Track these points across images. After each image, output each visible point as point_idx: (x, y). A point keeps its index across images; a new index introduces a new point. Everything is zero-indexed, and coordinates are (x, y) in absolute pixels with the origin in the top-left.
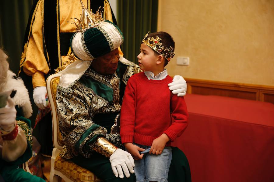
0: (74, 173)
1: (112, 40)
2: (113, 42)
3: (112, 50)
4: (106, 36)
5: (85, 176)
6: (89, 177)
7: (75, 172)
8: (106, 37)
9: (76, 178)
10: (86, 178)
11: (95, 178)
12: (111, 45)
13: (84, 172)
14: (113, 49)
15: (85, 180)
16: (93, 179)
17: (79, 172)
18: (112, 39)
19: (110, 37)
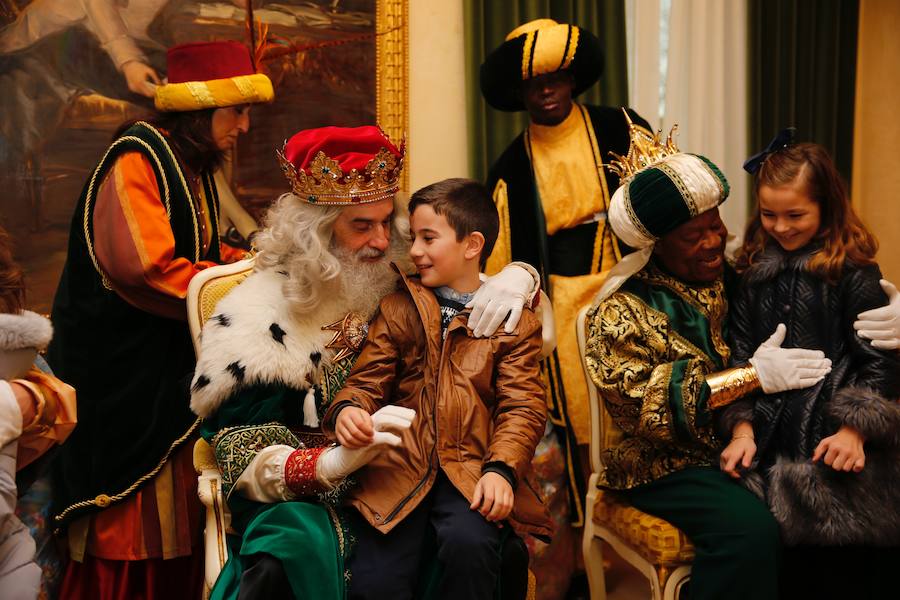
0: (635, 531)
1: (691, 190)
2: (695, 194)
3: (695, 213)
4: (675, 180)
5: (656, 538)
6: (667, 539)
7: (636, 527)
8: (677, 184)
9: (637, 543)
10: (660, 542)
11: (682, 541)
12: (689, 200)
13: (656, 527)
14: (696, 209)
15: (657, 546)
16: (677, 543)
17: (645, 529)
18: (692, 186)
19: (686, 182)
